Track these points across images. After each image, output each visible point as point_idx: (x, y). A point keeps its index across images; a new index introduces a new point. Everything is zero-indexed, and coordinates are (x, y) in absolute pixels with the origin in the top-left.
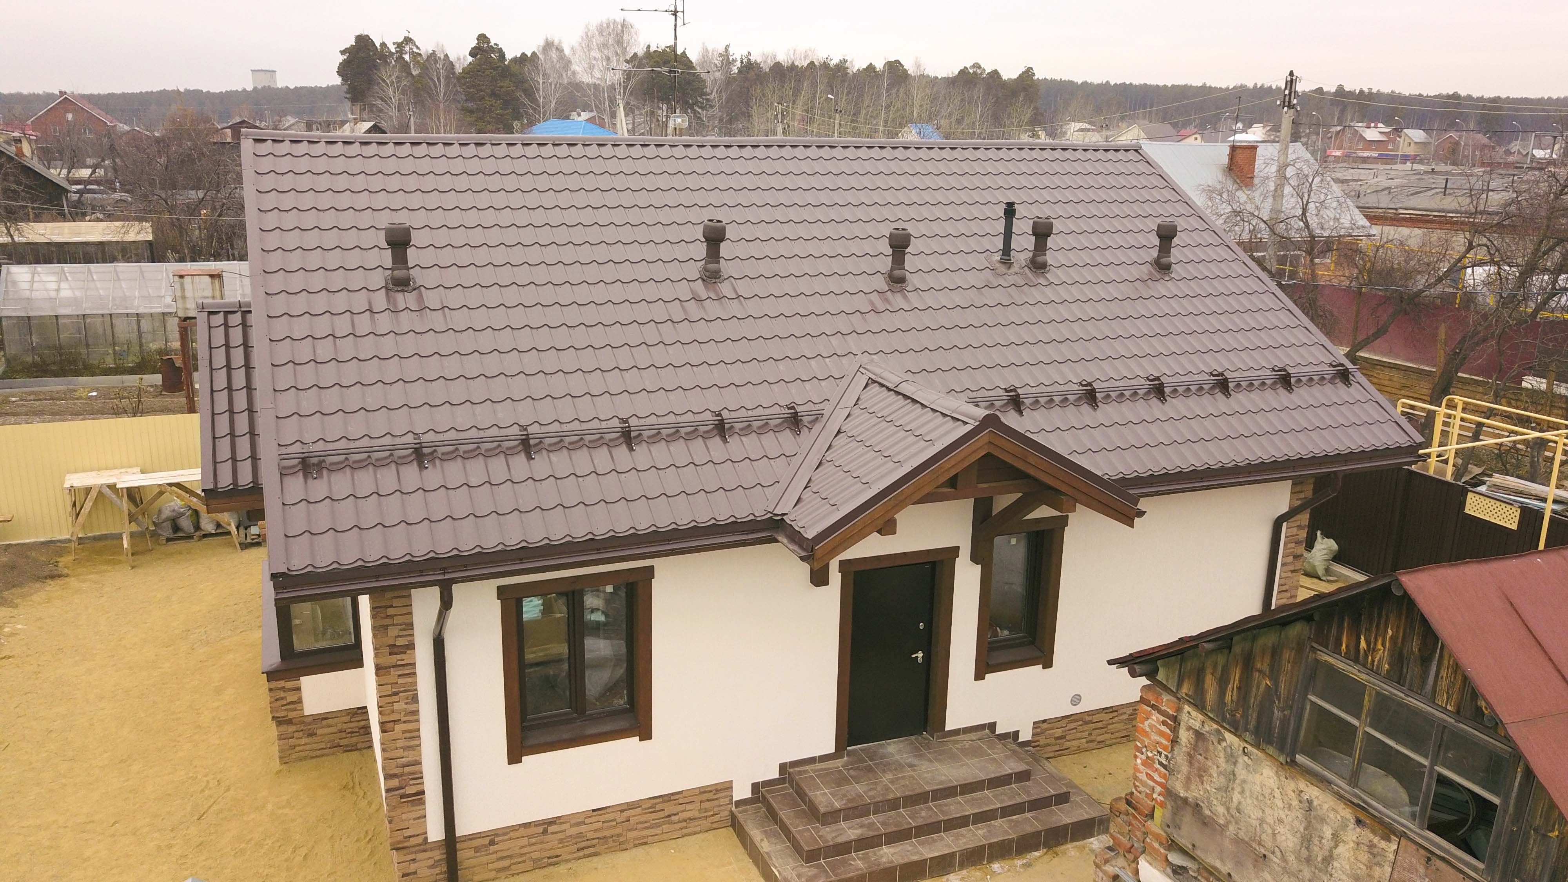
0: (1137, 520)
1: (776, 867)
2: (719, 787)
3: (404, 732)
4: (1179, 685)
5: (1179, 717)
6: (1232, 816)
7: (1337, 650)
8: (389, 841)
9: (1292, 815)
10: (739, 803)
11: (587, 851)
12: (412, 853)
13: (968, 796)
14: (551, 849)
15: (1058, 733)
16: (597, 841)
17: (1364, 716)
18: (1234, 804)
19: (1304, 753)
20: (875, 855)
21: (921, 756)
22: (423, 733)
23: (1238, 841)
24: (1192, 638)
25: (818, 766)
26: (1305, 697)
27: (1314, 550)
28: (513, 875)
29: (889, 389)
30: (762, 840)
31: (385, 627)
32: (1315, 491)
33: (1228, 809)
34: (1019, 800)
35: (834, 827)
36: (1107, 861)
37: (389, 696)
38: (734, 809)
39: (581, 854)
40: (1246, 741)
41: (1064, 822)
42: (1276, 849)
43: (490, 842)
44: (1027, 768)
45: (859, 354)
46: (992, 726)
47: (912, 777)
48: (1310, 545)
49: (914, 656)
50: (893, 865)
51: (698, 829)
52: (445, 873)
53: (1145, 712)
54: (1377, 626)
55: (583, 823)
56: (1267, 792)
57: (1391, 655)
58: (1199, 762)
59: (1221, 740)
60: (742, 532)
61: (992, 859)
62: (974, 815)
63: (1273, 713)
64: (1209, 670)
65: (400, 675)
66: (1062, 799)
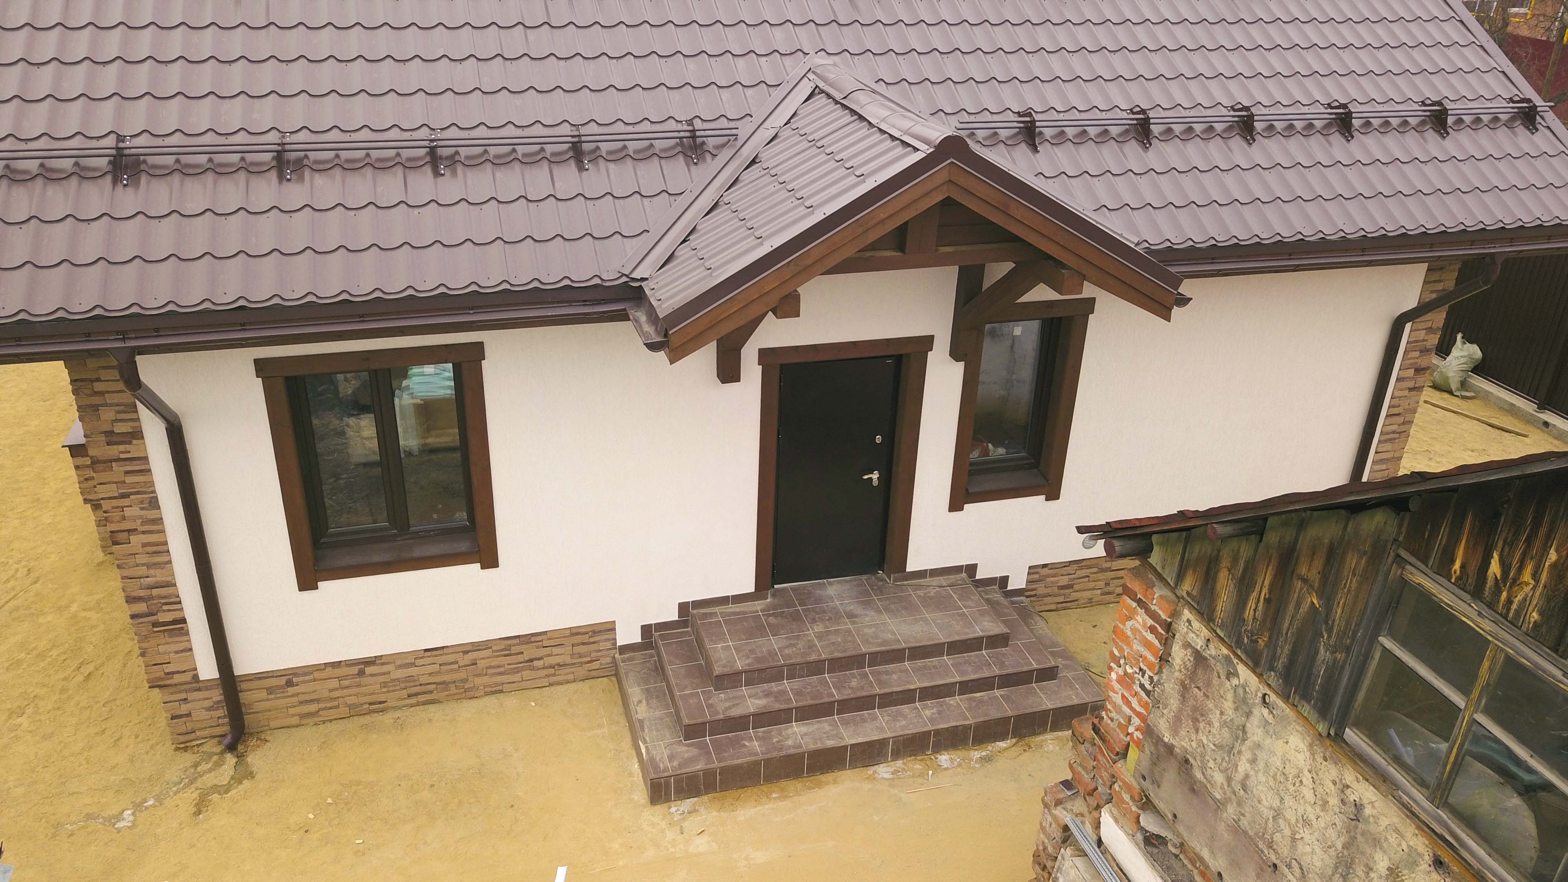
0: (1176, 310)
1: (645, 742)
2: (596, 629)
3: (144, 545)
4: (1180, 577)
5: (1174, 625)
6: (1234, 793)
7: (1443, 569)
8: (146, 677)
9: (1327, 818)
10: (624, 649)
11: (421, 698)
12: (180, 692)
13: (919, 663)
14: (373, 694)
15: (1064, 581)
16: (434, 686)
17: (1476, 693)
18: (1239, 776)
19: (1357, 725)
20: (780, 734)
21: (867, 604)
22: (172, 547)
23: (1237, 830)
24: (1197, 514)
25: (732, 608)
26: (1373, 640)
27: (1449, 358)
28: (324, 722)
29: (837, 102)
30: (640, 702)
31: (96, 408)
32: (1459, 281)
33: (1229, 780)
34: (986, 674)
35: (731, 693)
36: (1058, 803)
37: (115, 498)
38: (617, 656)
39: (413, 701)
40: (1269, 685)
41: (1044, 707)
42: (1293, 861)
43: (287, 682)
44: (1006, 630)
45: (812, 53)
46: (972, 569)
47: (849, 631)
48: (1444, 350)
49: (866, 477)
50: (800, 751)
51: (571, 677)
52: (225, 717)
53: (1129, 607)
54: (1529, 541)
55: (413, 665)
56: (1291, 771)
57: (1549, 599)
58: (1195, 698)
59: (1231, 674)
60: (585, 302)
61: (938, 748)
62: (923, 690)
63: (1317, 652)
64: (1225, 563)
65: (127, 473)
66: (1048, 674)
